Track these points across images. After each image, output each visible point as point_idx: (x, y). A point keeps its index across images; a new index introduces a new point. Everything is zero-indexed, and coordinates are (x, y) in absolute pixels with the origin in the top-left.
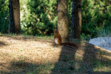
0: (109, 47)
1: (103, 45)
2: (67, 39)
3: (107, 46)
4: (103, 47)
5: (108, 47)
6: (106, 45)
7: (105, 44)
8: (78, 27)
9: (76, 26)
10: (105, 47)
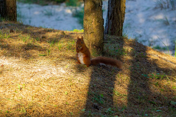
0: (172, 9)
1: (162, 5)
2: (100, 48)
3: (168, 7)
4: (162, 9)
5: (170, 9)
6: (166, 5)
7: (165, 3)
8: (120, 15)
9: (115, 13)
10: (165, 8)
